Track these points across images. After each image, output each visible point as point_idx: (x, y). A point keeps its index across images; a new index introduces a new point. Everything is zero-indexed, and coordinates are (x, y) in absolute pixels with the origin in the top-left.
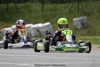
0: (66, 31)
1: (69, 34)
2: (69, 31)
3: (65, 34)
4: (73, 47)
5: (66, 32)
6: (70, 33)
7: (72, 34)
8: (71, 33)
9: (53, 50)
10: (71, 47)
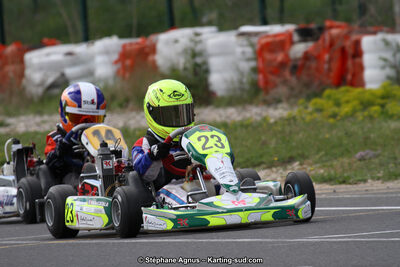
0: (199, 139)
1: (215, 148)
2: (212, 136)
3: (201, 152)
4: (247, 205)
5: (203, 140)
6: (219, 145)
7: (227, 149)
8: (223, 147)
9: (163, 228)
10: (240, 206)
